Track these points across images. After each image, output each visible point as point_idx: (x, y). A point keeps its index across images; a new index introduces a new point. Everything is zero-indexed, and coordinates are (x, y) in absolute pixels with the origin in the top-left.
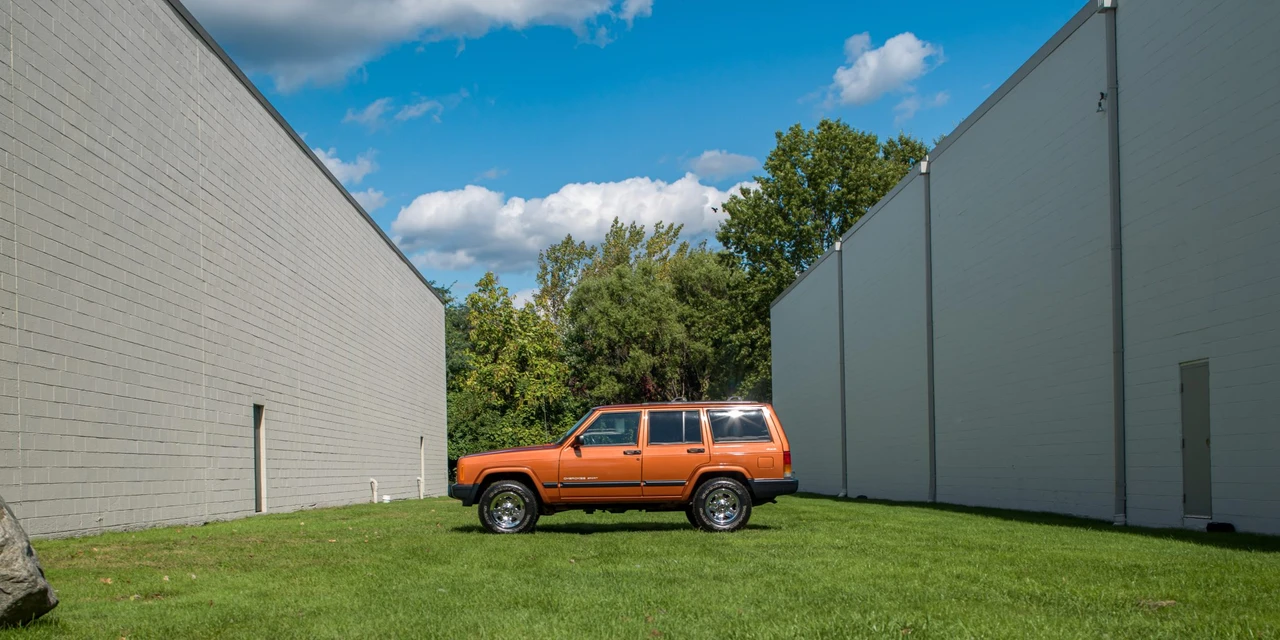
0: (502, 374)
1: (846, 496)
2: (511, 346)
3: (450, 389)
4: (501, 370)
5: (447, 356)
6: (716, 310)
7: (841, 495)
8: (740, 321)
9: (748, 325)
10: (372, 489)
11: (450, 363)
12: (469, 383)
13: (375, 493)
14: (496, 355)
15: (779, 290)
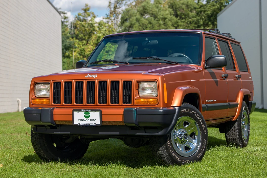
0: (89, 50)
1: (263, 108)
2: (94, 37)
3: (64, 56)
4: (88, 48)
5: (63, 42)
6: (190, 18)
7: (260, 107)
8: (202, 23)
9: (205, 25)
10: (19, 104)
11: (64, 44)
12: (74, 54)
13: (20, 106)
14: (88, 41)
15: (220, 9)
